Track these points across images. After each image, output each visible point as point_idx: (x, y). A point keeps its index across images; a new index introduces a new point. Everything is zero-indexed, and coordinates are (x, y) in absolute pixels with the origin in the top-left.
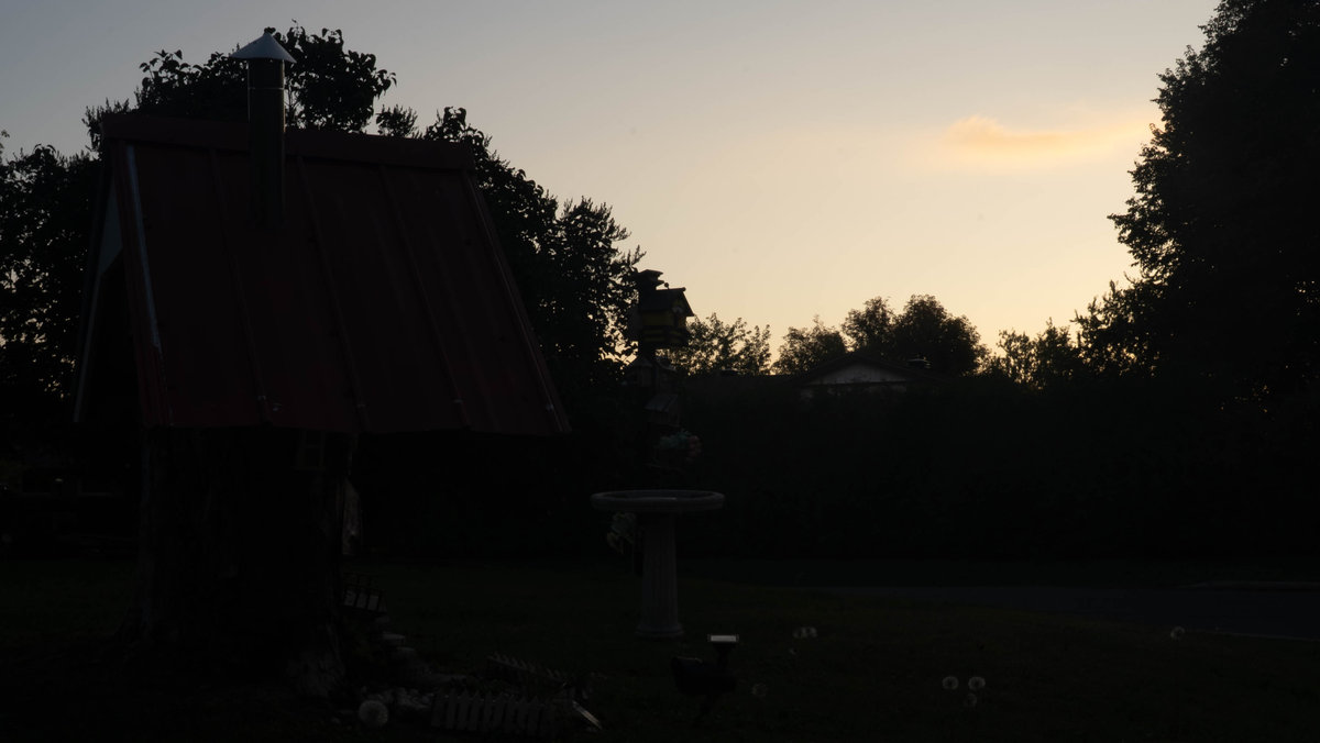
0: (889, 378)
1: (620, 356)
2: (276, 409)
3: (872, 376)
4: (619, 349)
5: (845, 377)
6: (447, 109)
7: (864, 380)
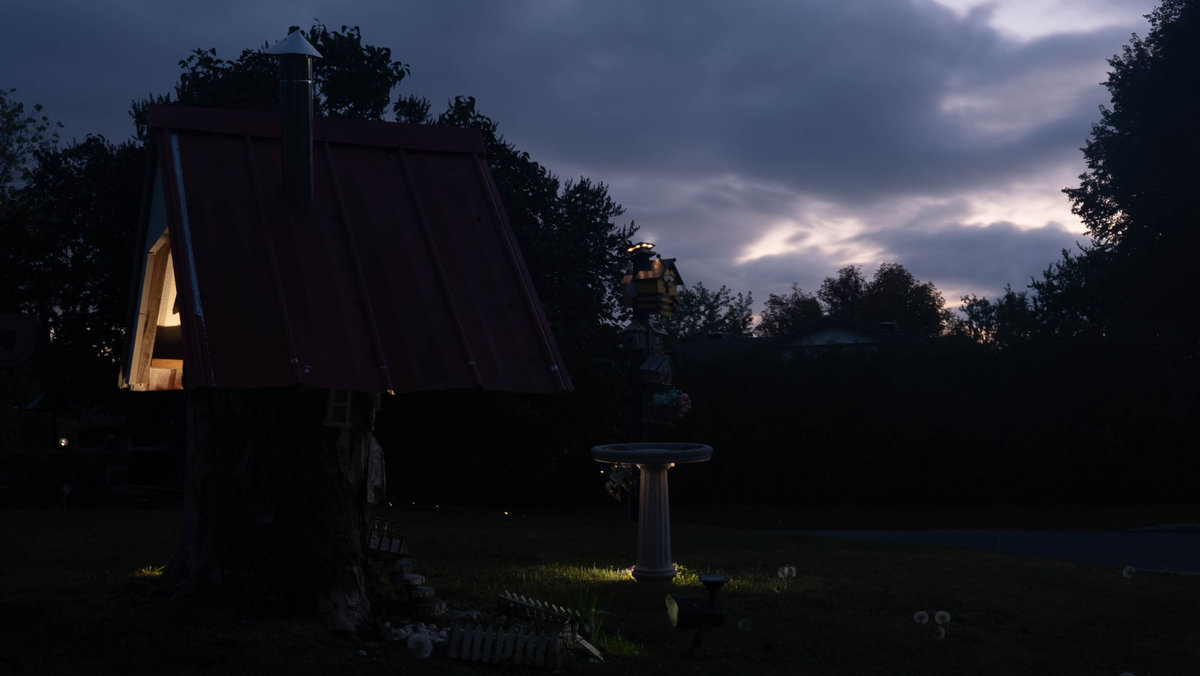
0: (861, 341)
1: (616, 321)
2: (307, 371)
3: (845, 339)
4: (616, 315)
5: (822, 339)
6: (457, 99)
7: (839, 342)
